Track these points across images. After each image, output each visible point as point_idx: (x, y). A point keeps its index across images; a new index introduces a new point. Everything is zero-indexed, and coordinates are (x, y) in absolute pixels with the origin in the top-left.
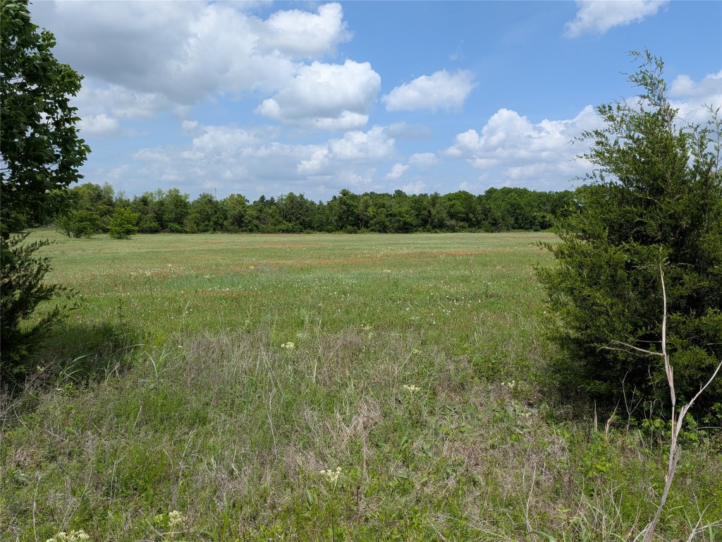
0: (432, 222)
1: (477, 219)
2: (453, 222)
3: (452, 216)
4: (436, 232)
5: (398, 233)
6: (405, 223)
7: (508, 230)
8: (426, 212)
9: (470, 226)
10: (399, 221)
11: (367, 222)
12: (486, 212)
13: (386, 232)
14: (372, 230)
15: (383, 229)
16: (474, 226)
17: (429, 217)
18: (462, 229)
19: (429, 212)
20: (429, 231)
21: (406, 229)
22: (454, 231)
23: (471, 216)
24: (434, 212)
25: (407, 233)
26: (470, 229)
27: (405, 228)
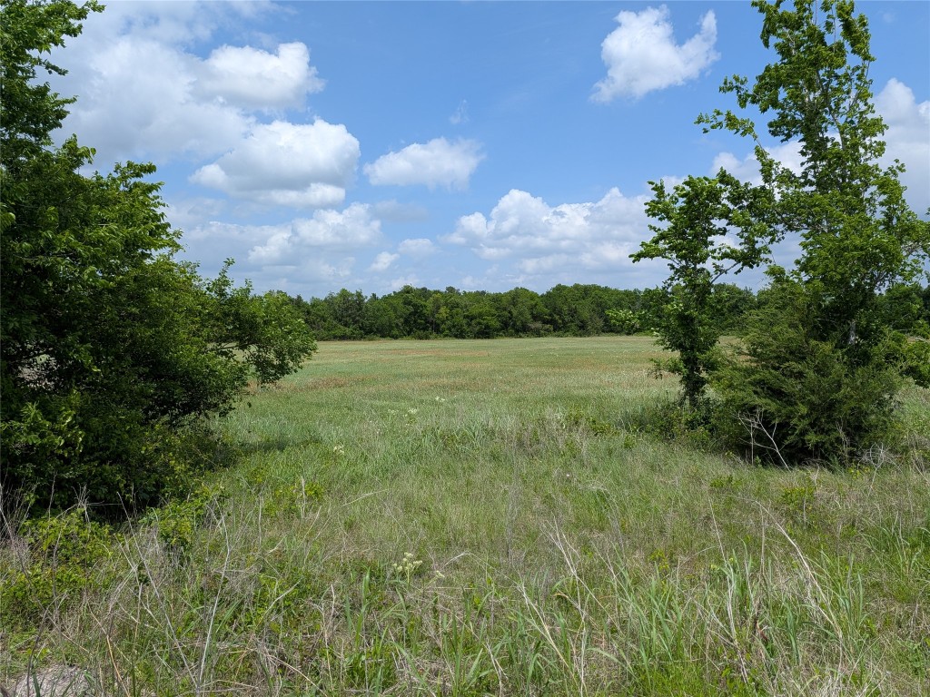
0: (514, 325)
1: (563, 320)
2: (539, 325)
3: (535, 318)
4: (520, 337)
5: (479, 338)
6: (487, 327)
7: (598, 334)
8: (506, 313)
9: (555, 330)
10: (480, 323)
11: (438, 325)
12: (573, 312)
13: (463, 338)
14: (446, 336)
15: (460, 335)
16: (560, 329)
17: (510, 318)
18: (547, 333)
19: (510, 312)
20: (511, 336)
21: (487, 333)
22: (539, 335)
23: (557, 317)
24: (515, 313)
25: (488, 338)
26: (557, 333)
27: (485, 333)
